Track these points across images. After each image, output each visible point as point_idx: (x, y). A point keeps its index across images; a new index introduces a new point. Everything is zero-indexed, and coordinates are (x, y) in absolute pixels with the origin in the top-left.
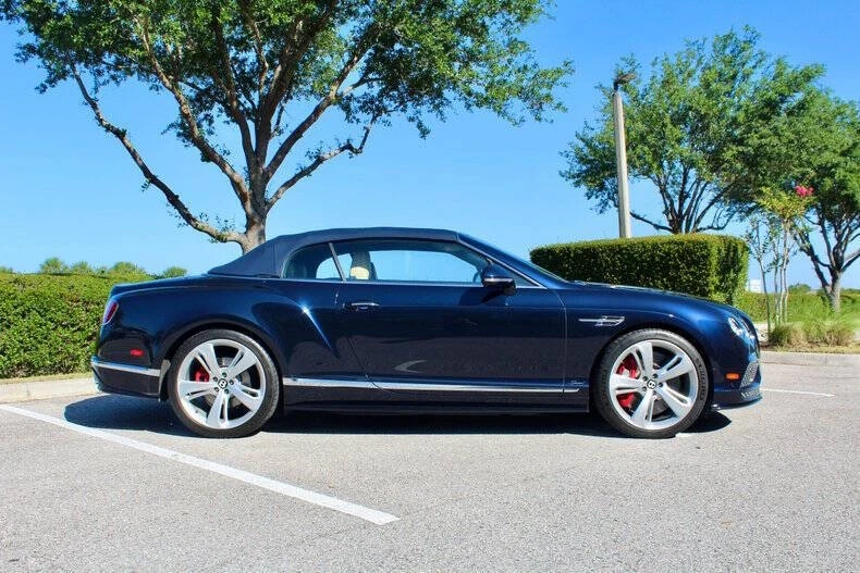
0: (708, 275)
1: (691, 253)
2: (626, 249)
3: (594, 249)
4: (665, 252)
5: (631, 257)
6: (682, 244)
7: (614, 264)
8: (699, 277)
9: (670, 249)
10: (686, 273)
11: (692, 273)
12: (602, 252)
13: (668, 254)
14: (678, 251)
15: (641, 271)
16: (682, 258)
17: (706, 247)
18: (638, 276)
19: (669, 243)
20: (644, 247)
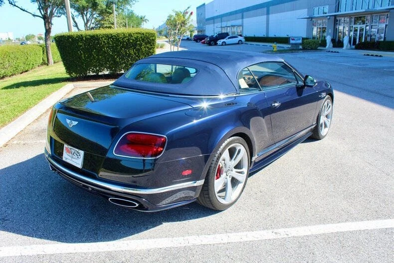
0: (154, 48)
1: (148, 38)
2: (115, 36)
3: (97, 36)
4: (135, 38)
5: (118, 40)
6: (143, 34)
7: (108, 43)
8: (150, 49)
9: (137, 37)
10: (145, 47)
11: (148, 47)
12: (102, 38)
13: (136, 39)
14: (141, 37)
15: (123, 47)
16: (143, 40)
17: (154, 36)
18: (122, 49)
19: (137, 33)
20: (124, 35)
